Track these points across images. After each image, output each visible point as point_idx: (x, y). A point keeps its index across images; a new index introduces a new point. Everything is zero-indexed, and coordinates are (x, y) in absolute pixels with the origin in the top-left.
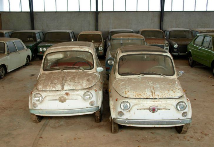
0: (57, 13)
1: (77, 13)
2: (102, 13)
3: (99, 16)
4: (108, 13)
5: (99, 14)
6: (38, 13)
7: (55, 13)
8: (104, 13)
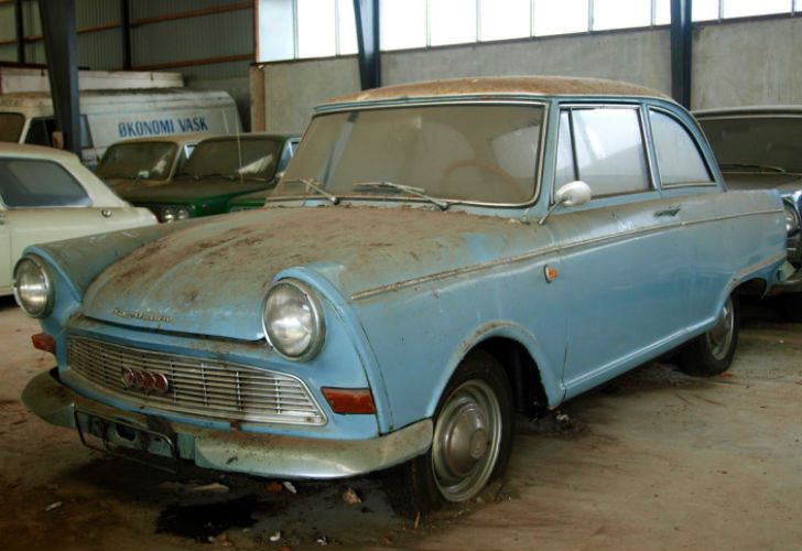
0: (480, 49)
1: (578, 43)
2: (716, 32)
3: (700, 47)
4: (757, 23)
5: (697, 37)
6: (398, 57)
7: (470, 49)
8: (729, 29)
